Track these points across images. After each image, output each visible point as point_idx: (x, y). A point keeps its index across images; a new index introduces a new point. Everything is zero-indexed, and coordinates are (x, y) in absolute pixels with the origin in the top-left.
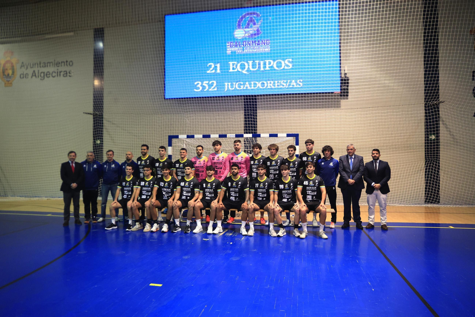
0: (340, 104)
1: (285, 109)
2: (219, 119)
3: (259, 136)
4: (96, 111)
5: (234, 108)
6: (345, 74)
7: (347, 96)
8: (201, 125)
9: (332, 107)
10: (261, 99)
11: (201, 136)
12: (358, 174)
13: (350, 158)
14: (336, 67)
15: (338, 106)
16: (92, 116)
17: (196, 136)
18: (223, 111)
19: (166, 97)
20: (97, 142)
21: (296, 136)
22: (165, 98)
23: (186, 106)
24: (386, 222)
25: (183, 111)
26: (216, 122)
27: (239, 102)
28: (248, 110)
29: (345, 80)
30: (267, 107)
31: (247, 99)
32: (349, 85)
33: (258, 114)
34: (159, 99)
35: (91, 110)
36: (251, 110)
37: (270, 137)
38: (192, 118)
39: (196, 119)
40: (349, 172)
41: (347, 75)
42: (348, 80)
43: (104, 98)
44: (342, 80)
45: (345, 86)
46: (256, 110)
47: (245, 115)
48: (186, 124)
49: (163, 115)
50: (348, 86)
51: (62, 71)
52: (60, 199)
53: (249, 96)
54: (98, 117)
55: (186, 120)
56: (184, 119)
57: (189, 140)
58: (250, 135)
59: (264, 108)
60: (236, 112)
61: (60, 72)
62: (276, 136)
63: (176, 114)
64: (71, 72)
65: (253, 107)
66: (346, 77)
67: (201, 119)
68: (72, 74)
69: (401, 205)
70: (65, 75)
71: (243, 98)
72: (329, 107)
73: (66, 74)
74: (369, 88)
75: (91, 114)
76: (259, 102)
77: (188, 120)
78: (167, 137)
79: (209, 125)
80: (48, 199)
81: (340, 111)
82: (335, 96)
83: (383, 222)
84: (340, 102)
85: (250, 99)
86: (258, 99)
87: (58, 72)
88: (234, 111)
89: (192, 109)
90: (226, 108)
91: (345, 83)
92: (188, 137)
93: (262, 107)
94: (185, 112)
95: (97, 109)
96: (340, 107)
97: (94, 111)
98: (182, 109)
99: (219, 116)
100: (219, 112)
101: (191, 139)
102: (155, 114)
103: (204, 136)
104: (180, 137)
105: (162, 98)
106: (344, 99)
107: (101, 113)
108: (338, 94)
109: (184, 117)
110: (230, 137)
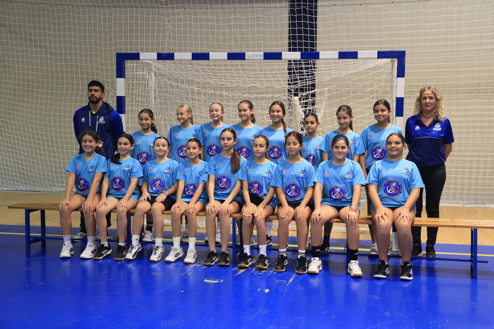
2: (236, 19)
3: (316, 56)
8: (196, 33)
11: (189, 56)
17: (177, 56)
18: (246, 2)
21: (400, 56)
25: (156, 2)
26: (230, 26)
28: (299, 1)
36: (305, 1)
37: (339, 59)
38: (177, 17)
39: (185, 20)
46: (317, 1)
47: (292, 12)
48: (163, 31)
55: (163, 21)
56: (159, 20)
57: (165, 64)
58: (297, 55)
60: (273, 5)
62: (353, 55)
63: (142, 7)
77: (169, 21)
78: (114, 57)
79: (213, 33)
88: (269, 2)
92: (161, 57)
94: (161, 3)
99: (234, 13)
100: (235, 5)
101: (167, 61)
102: (96, 7)
103: (196, 57)
104: (142, 56)
109: (159, 14)
110: (253, 58)
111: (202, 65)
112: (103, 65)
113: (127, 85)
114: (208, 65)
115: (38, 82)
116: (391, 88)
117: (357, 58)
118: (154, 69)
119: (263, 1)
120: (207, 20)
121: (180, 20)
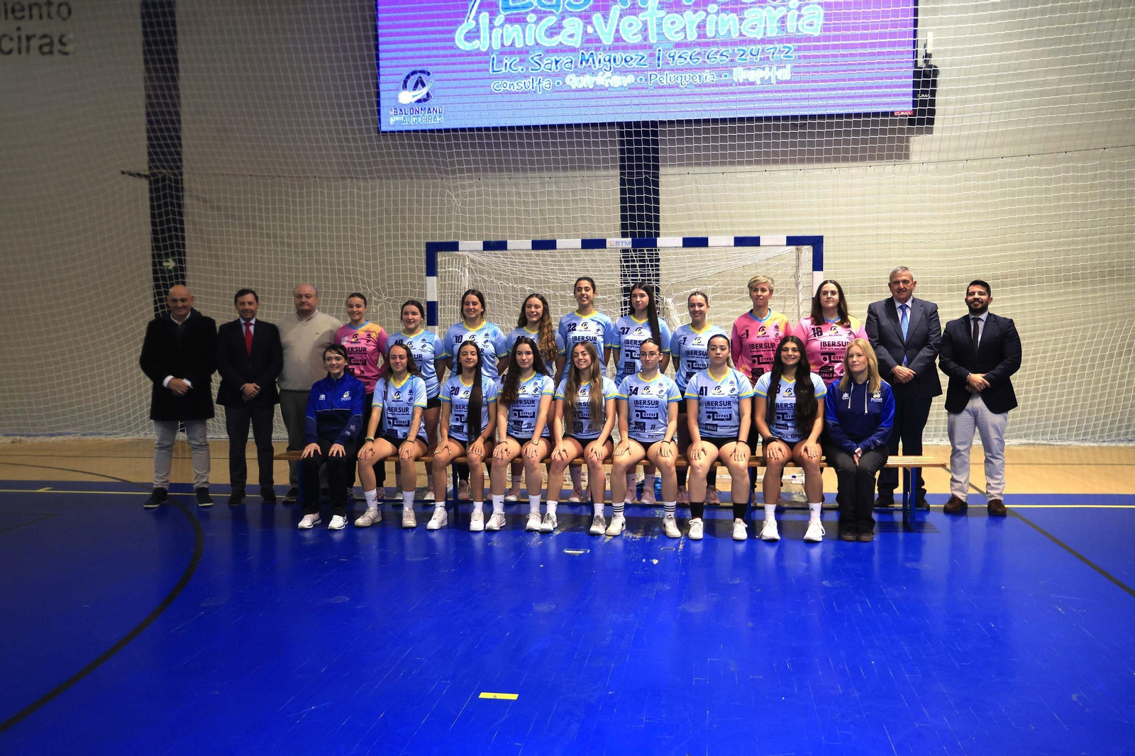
0: (907, 148)
1: (741, 163)
2: (550, 193)
4: (164, 168)
5: (589, 161)
6: (928, 55)
7: (931, 122)
8: (495, 213)
9: (890, 157)
10: (672, 133)
11: (528, 244)
12: (925, 352)
13: (900, 307)
14: (903, 35)
15: (902, 154)
16: (145, 184)
17: (511, 244)
18: (557, 169)
19: (383, 128)
20: (165, 264)
21: (816, 243)
22: (378, 130)
23: (451, 155)
24: (1000, 494)
25: (440, 171)
26: (543, 203)
27: (604, 143)
28: (631, 167)
29: (926, 75)
30: (698, 157)
31: (629, 134)
32: (939, 88)
33: (662, 180)
34: (361, 131)
35: (143, 165)
36: (639, 167)
37: (735, 245)
38: (468, 190)
39: (479, 194)
40: (899, 347)
41: (933, 61)
42: (936, 73)
43: (184, 126)
44: (917, 74)
45: (926, 92)
46: (657, 168)
47: (622, 182)
48: (449, 210)
49: (378, 181)
50: (933, 93)
51: (34, 36)
52: (53, 439)
53: (637, 124)
54: (171, 187)
55: (449, 196)
56: (443, 195)
57: (494, 257)
59: (681, 162)
60: (603, 173)
61: (29, 38)
62: (755, 242)
63: (418, 178)
64: (64, 40)
65: (647, 159)
66: (929, 66)
67: (494, 194)
68: (69, 48)
69: (1086, 444)
70: (46, 49)
71: (616, 129)
72: (881, 158)
73: (49, 46)
75: (139, 175)
76: (664, 142)
77: (457, 196)
78: (423, 249)
79: (519, 213)
80: (13, 442)
81: (916, 167)
82: (902, 122)
83: (992, 492)
84: (908, 140)
85: (638, 134)
86: (663, 133)
87: (19, 38)
88: (597, 168)
89: (468, 162)
90: (572, 161)
91: (926, 84)
92: (488, 246)
93: (673, 159)
94: (446, 172)
95: (167, 161)
96: (907, 157)
97: (150, 168)
98: (437, 163)
99: (543, 184)
100: (541, 174)
101: (495, 252)
102: (354, 179)
103: (537, 245)
104: (463, 245)
105: (368, 130)
106: (920, 132)
107: (175, 175)
108: (906, 116)
109: (443, 187)
110: (617, 246)
111: (543, 256)
112: (362, 259)
113: (442, 287)
114: (552, 256)
115: (270, 285)
117: (758, 245)
118: (467, 263)
119: (590, 168)
120: (510, 194)
121: (471, 195)
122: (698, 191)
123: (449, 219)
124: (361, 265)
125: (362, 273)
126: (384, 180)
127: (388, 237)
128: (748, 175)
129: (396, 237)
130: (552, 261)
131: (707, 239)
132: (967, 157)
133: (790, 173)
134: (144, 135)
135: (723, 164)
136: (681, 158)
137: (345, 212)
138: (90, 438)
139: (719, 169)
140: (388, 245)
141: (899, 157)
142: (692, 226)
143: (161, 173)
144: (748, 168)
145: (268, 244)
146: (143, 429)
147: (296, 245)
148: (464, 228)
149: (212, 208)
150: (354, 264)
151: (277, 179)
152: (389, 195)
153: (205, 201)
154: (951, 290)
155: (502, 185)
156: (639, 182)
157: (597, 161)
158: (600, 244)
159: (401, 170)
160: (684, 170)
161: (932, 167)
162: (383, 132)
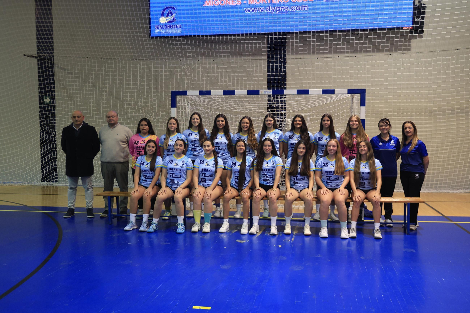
0: (409, 45)
1: (326, 53)
4: (45, 53)
5: (252, 52)
7: (421, 32)
8: (206, 77)
9: (400, 50)
10: (292, 38)
11: (221, 92)
15: (407, 48)
16: (35, 61)
17: (213, 92)
18: (237, 56)
19: (152, 35)
20: (45, 100)
21: (362, 93)
22: (150, 36)
23: (185, 49)
25: (179, 56)
26: (229, 72)
27: (259, 43)
28: (272, 55)
29: (419, 9)
30: (305, 50)
31: (272, 39)
32: (426, 15)
33: (288, 61)
34: (141, 36)
35: (34, 51)
36: (276, 55)
38: (193, 66)
39: (198, 68)
41: (423, 2)
42: (424, 8)
43: (54, 33)
44: (414, 9)
45: (419, 17)
46: (285, 55)
47: (268, 62)
48: (184, 76)
49: (150, 61)
50: (423, 18)
53: (275, 34)
54: (48, 63)
55: (184, 69)
56: (181, 68)
59: (297, 52)
60: (258, 58)
62: (332, 92)
63: (169, 60)
65: (280, 51)
66: (421, 4)
67: (206, 68)
71: (265, 37)
72: (396, 50)
74: (457, 20)
75: (33, 57)
76: (289, 43)
77: (188, 69)
78: (170, 94)
81: (413, 55)
82: (407, 32)
84: (410, 41)
85: (276, 39)
86: (288, 39)
88: (256, 56)
89: (193, 52)
90: (244, 52)
92: (202, 93)
93: (293, 51)
94: (183, 57)
95: (46, 50)
96: (409, 50)
97: (38, 53)
98: (178, 52)
99: (229, 63)
100: (229, 58)
101: (205, 96)
102: (138, 60)
103: (226, 93)
104: (189, 92)
105: (145, 36)
106: (415, 37)
107: (50, 56)
108: (408, 29)
109: (181, 64)
110: (265, 94)
111: (228, 98)
112: (141, 99)
114: (232, 98)
115: (97, 111)
116: (351, 113)
117: (334, 93)
118: (190, 101)
119: (252, 56)
120: (213, 68)
121: (195, 68)
122: (305, 67)
123: (184, 80)
124: (141, 102)
125: (141, 106)
126: (152, 61)
127: (154, 88)
128: (329, 59)
129: (158, 88)
130: (233, 101)
131: (309, 90)
132: (439, 49)
133: (350, 58)
134: (35, 37)
135: (318, 53)
136: (297, 51)
137: (133, 76)
138: (7, 185)
139: (316, 56)
140: (154, 92)
141: (405, 50)
142: (302, 84)
143: (44, 56)
144: (329, 55)
145: (96, 91)
146: (34, 180)
147: (109, 92)
148: (191, 84)
149: (68, 73)
150: (138, 102)
151: (100, 59)
152: (154, 68)
153: (65, 69)
154: (430, 115)
155: (210, 64)
156: (276, 62)
157: (256, 52)
158: (257, 92)
159: (161, 56)
160: (299, 56)
161: (421, 55)
162: (152, 37)
